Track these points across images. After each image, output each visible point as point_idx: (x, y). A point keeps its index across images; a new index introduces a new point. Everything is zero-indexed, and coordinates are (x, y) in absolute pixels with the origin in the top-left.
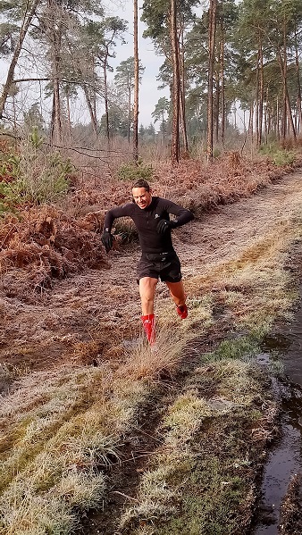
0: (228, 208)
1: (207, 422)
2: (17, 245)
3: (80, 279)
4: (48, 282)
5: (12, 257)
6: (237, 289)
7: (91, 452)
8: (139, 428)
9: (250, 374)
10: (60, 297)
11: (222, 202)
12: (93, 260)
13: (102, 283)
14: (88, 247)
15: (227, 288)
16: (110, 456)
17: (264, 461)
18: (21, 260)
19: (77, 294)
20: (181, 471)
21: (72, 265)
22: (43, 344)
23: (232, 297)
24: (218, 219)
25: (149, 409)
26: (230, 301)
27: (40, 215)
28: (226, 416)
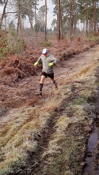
0: (76, 56)
1: (70, 125)
2: (7, 68)
3: (28, 79)
4: (18, 80)
5: (5, 72)
6: (79, 82)
7: (33, 134)
8: (48, 127)
9: (84, 109)
10: (21, 85)
11: (74, 54)
12: (32, 73)
13: (35, 80)
14: (30, 68)
15: (76, 82)
16: (39, 135)
17: (88, 137)
18: (8, 73)
19: (27, 84)
20: (62, 140)
21: (25, 74)
22: (16, 100)
23: (78, 85)
24: (73, 59)
25: (51, 121)
26: (77, 86)
27: (14, 58)
28: (76, 123)
